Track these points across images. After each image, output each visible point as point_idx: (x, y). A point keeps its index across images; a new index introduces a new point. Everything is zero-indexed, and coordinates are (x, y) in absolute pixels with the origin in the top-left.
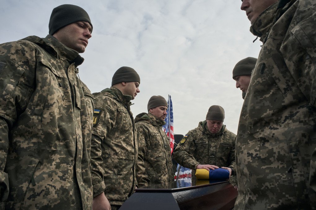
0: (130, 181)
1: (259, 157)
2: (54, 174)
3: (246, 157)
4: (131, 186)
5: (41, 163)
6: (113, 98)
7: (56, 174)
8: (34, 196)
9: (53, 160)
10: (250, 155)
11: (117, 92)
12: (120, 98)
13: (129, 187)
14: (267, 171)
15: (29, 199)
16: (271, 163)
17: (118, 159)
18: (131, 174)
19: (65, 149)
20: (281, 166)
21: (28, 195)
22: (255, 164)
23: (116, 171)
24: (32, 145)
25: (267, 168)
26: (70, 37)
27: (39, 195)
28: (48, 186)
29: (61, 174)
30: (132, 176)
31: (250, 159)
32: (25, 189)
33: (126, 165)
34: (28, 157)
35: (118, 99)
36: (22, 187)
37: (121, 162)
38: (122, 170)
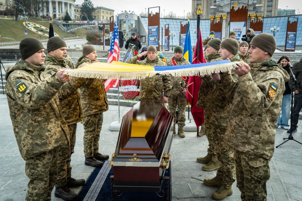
0: (78, 110)
1: (239, 125)
2: (55, 126)
3: (234, 122)
4: (79, 112)
5: (48, 124)
6: (52, 64)
7: (56, 126)
8: (51, 136)
9: (52, 121)
10: (236, 122)
11: (53, 58)
12: (57, 62)
13: (78, 113)
14: (241, 130)
15: (50, 138)
16: (242, 128)
17: (68, 100)
18: (77, 106)
19: (55, 115)
20: (245, 130)
21: (49, 137)
22: (237, 127)
23: (68, 107)
24: (43, 118)
25: (241, 129)
26: (36, 60)
27: (53, 135)
28: (55, 132)
29: (57, 126)
30: (78, 106)
31: (235, 124)
32: (48, 135)
33: (73, 102)
34: (43, 123)
35: (56, 64)
36: (46, 134)
37: (70, 102)
38: (71, 106)
